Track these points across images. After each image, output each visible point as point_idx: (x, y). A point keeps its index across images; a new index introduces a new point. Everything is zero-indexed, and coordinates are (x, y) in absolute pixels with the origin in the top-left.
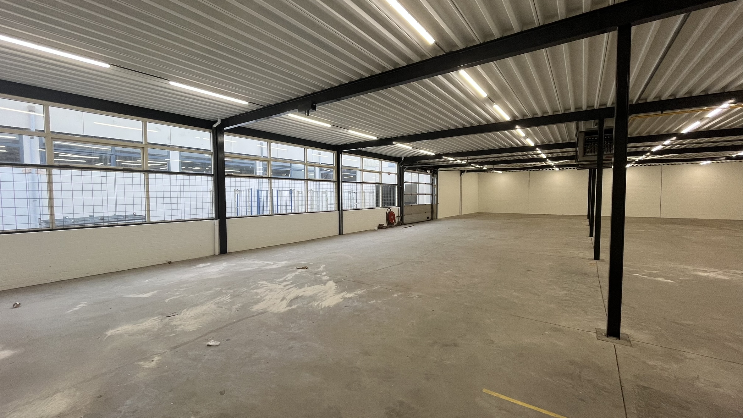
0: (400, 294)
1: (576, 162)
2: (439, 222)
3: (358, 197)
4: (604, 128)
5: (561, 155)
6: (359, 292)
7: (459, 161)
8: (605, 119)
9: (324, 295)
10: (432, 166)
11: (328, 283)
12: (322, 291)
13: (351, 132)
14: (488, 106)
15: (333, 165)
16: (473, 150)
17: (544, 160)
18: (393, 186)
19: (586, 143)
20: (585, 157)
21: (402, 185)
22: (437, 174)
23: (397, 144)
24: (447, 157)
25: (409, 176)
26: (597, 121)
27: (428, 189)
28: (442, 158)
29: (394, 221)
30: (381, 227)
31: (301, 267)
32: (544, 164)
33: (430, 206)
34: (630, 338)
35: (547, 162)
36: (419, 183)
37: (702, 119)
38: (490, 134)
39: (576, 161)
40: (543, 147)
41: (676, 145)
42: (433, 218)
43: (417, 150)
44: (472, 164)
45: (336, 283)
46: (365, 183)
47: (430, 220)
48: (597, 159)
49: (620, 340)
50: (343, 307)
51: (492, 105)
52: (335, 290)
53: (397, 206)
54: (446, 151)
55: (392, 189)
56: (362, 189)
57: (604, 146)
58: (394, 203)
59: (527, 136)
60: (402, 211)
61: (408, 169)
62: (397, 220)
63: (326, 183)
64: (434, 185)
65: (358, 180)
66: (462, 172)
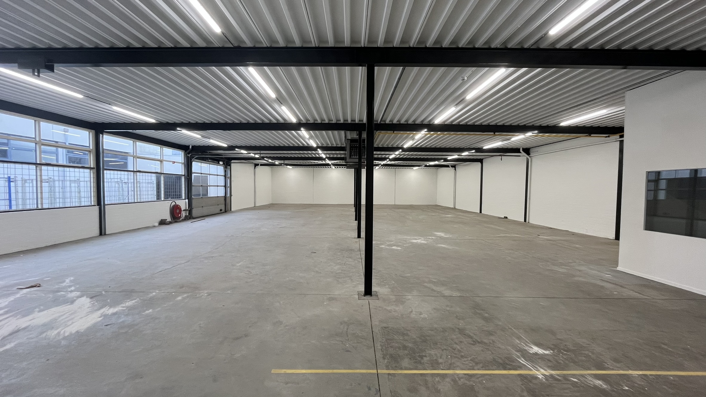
0: (185, 295)
1: (345, 163)
2: (233, 214)
3: (130, 189)
4: (362, 139)
5: (335, 156)
6: (129, 303)
7: (252, 155)
8: (362, 132)
9: (70, 318)
10: (224, 157)
11: (77, 301)
12: (66, 313)
13: (115, 108)
14: (276, 106)
15: (88, 147)
16: (265, 145)
17: (324, 160)
18: (179, 177)
19: (351, 148)
20: (351, 159)
21: (190, 175)
22: (230, 165)
23: (182, 131)
24: (240, 149)
25: (197, 166)
26: (358, 132)
27: (221, 181)
28: (235, 150)
29: (180, 215)
30: (163, 223)
31: (28, 286)
32: (324, 162)
33: (223, 199)
34: (378, 293)
35: (326, 161)
36: (210, 175)
37: (413, 139)
38: (280, 132)
39: (345, 161)
40: (324, 148)
41: (402, 155)
42: (227, 210)
43: (207, 140)
44: (265, 159)
45: (91, 298)
46: (140, 172)
47: (224, 212)
48: (358, 161)
49: (372, 297)
50: (102, 327)
51: (280, 107)
52: (89, 307)
53: (183, 198)
54: (239, 144)
55: (177, 180)
56: (135, 178)
57: (362, 152)
58: (179, 195)
59: (310, 138)
60: (190, 204)
61: (196, 159)
62: (184, 214)
63: (77, 170)
64: (227, 177)
65: (130, 168)
66: (256, 165)
